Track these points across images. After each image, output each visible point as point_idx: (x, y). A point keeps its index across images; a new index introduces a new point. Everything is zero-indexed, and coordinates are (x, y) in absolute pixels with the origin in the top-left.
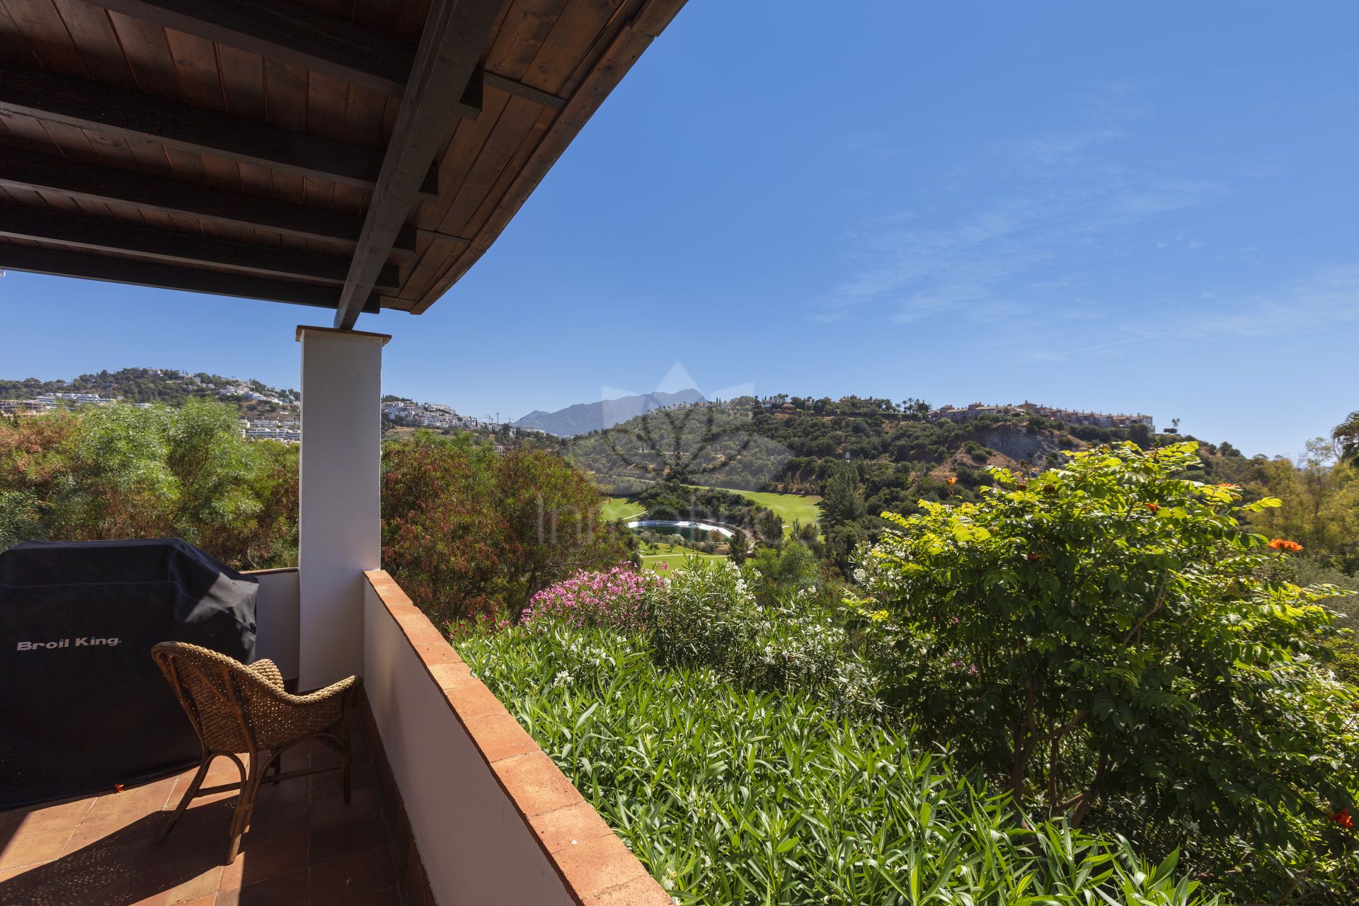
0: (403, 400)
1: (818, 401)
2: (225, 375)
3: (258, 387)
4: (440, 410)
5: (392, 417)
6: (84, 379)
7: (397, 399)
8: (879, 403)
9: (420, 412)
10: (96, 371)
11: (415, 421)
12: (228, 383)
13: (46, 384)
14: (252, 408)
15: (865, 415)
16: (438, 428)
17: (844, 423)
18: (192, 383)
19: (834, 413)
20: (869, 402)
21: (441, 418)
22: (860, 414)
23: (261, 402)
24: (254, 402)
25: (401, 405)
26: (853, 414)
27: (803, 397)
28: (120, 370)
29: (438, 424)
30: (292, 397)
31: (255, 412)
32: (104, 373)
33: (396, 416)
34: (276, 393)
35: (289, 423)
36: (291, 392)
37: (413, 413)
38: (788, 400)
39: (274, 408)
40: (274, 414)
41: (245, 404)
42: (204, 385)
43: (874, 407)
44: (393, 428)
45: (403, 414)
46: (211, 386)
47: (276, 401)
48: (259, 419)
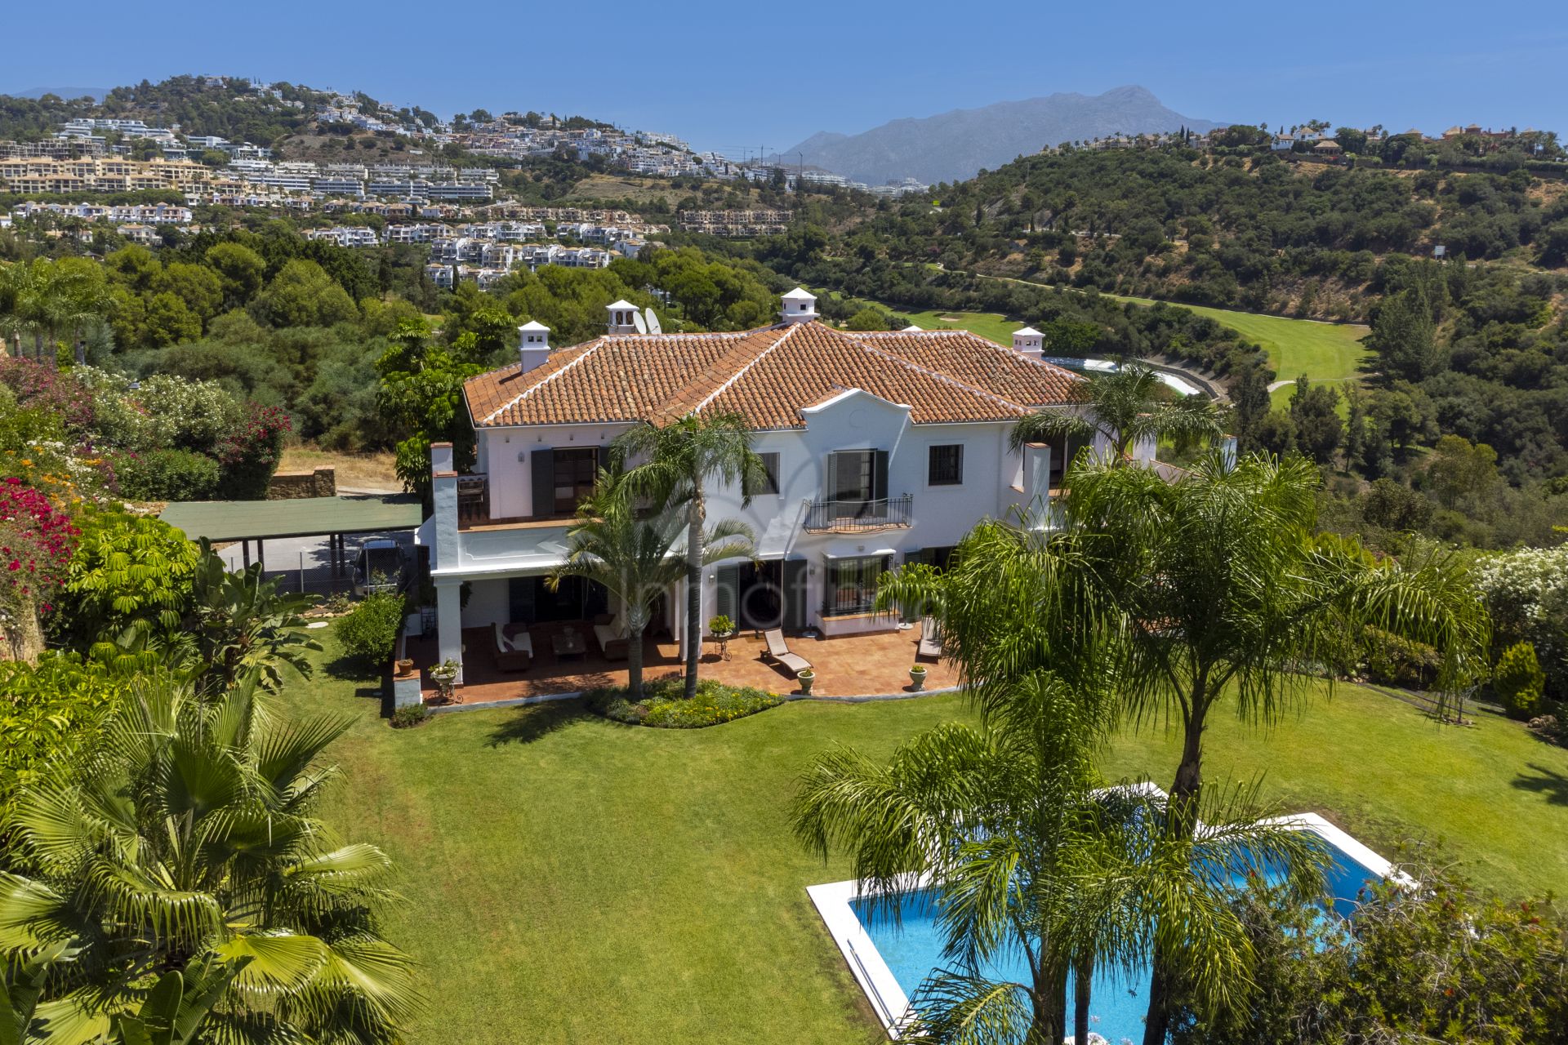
0: (600, 126)
1: (1392, 139)
2: (318, 87)
3: (368, 107)
4: (662, 144)
5: (583, 156)
6: (120, 94)
7: (589, 124)
8: (1528, 143)
9: (629, 146)
10: (134, 82)
11: (621, 162)
12: (323, 100)
13: (70, 104)
14: (369, 145)
15: (1493, 167)
16: (662, 177)
17: (1441, 185)
18: (271, 100)
19: (1424, 163)
20: (1509, 139)
21: (665, 158)
22: (1481, 166)
23: (379, 133)
24: (370, 134)
25: (597, 134)
26: (1466, 166)
27: (1361, 126)
28: (167, 78)
29: (661, 170)
30: (419, 121)
31: (375, 152)
32: (145, 82)
33: (591, 155)
34: (395, 114)
35: (425, 170)
36: (417, 112)
37: (619, 150)
38: (1331, 133)
39: (400, 144)
40: (401, 155)
41: (357, 137)
42: (289, 104)
43: (1515, 151)
44: (587, 176)
45: (601, 151)
46: (299, 105)
47: (401, 131)
48: (382, 164)
